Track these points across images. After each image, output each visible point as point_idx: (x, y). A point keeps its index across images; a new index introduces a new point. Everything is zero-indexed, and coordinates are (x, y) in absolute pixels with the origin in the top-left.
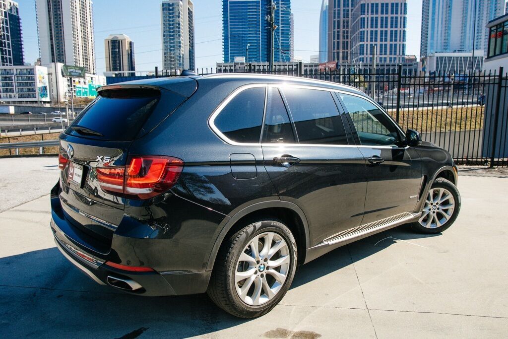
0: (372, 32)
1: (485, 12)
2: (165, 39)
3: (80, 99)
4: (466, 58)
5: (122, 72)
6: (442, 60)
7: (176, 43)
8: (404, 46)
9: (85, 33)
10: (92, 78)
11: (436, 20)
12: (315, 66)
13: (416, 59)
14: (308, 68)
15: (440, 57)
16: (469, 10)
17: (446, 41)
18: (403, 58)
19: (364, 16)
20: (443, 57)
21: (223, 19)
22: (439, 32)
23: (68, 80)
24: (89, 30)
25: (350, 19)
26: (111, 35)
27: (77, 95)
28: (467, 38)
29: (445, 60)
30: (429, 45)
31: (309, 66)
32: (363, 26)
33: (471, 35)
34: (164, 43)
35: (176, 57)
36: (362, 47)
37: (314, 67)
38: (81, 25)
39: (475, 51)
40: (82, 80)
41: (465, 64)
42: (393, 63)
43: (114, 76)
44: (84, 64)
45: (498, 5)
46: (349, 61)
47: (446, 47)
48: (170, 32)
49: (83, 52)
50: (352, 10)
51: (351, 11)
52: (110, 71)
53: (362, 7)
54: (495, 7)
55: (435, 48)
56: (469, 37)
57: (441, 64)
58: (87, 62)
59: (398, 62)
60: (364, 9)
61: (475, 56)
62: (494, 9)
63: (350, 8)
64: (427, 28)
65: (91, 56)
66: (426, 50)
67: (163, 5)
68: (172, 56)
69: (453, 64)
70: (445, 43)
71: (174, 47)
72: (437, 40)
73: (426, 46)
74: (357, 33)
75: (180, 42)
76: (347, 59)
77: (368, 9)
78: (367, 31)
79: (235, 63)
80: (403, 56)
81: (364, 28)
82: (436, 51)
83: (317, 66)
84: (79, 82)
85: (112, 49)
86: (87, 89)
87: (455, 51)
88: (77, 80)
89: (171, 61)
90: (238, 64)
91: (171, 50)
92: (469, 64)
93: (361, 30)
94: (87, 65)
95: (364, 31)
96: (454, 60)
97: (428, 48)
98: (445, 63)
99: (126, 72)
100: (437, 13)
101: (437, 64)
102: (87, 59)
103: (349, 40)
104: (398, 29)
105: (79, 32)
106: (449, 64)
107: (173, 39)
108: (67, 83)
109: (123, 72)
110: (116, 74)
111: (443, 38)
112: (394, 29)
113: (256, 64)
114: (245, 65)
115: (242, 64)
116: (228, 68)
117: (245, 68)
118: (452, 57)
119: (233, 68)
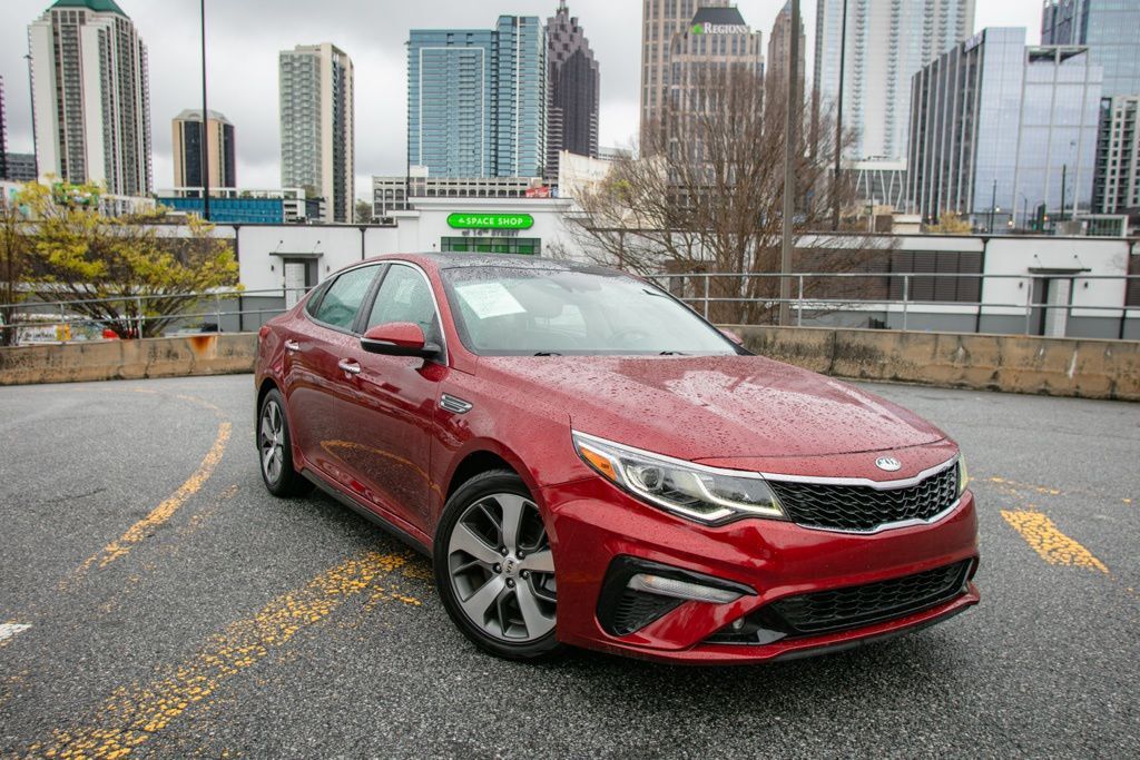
4: (889, 173)
9: (130, 107)
28: (898, 132)
44: (124, 169)
49: (123, 146)
65: (141, 153)
67: (282, 57)
69: (863, 184)
87: (868, 159)
102: (132, 159)
105: (116, 106)
113: (447, 181)
114: (427, 181)
115: (421, 179)
116: (394, 187)
117: (427, 187)
118: (859, 171)
119: (403, 187)
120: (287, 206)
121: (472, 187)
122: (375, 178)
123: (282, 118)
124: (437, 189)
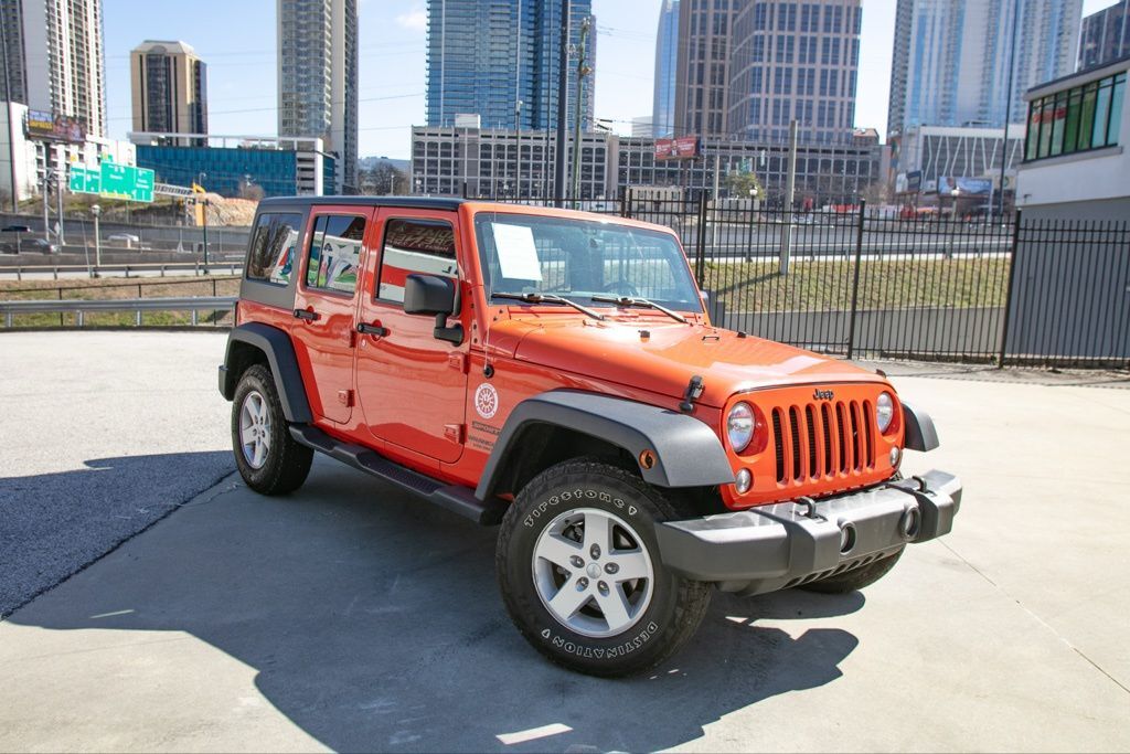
0: (779, 70)
1: (1037, 38)
2: (286, 60)
3: (69, 197)
4: (990, 141)
5: (174, 135)
6: (937, 144)
7: (313, 71)
8: (851, 107)
9: (81, 30)
10: (99, 146)
11: (927, 50)
12: (645, 145)
13: (877, 138)
14: (629, 150)
15: (931, 137)
16: (1001, 30)
17: (947, 100)
18: (848, 135)
19: (761, 32)
20: (938, 138)
21: (429, 21)
22: (933, 78)
23: (39, 148)
24: (90, 26)
25: (729, 36)
26: (147, 42)
27: (75, 188)
28: (995, 95)
29: (944, 144)
30: (908, 106)
31: (633, 144)
32: (758, 55)
33: (1004, 89)
34: (284, 69)
35: (312, 106)
36: (756, 104)
37: (642, 147)
38: (70, 11)
39: (1010, 126)
40: (74, 150)
41: (989, 154)
42: (824, 145)
43: (154, 144)
44: (75, 109)
45: (1067, 23)
46: (723, 135)
47: (945, 114)
48: (299, 44)
49: (73, 79)
50: (735, 16)
51: (733, 19)
52: (144, 130)
53: (758, 11)
54: (1060, 27)
55: (921, 114)
56: (1000, 93)
57: (935, 152)
58: (85, 104)
59: (836, 145)
60: (764, 16)
61: (1009, 137)
62: (1056, 32)
63: (730, 12)
64: (906, 68)
65: (94, 90)
66: (902, 118)
68: (303, 102)
69: (962, 152)
70: (944, 103)
71: (306, 80)
72: (927, 96)
73: (902, 110)
74: (743, 71)
75: (322, 72)
76: (719, 131)
77: (772, 17)
78: (768, 69)
79: (456, 129)
80: (848, 130)
81: (761, 60)
82: (924, 121)
83: (648, 145)
84: (68, 154)
85: (149, 75)
86: (97, 174)
87: (966, 125)
88: (61, 149)
89: (300, 115)
90: (462, 130)
91: (299, 89)
92: (996, 157)
93: (754, 64)
94: (85, 111)
95: (761, 69)
96: (963, 145)
97: (907, 114)
98: (943, 151)
99: (185, 137)
100: (928, 35)
101: (926, 152)
102: (84, 97)
103: (725, 87)
104: (840, 67)
105: (65, 27)
106: (953, 152)
107: (307, 62)
108: (34, 155)
109: (179, 135)
110: (160, 140)
111: (941, 92)
112: (830, 67)
113: (507, 134)
114: (480, 134)
115: (473, 131)
116: (439, 140)
117: (481, 141)
118: (958, 138)
119: (451, 140)
120: (301, 160)
121: (537, 142)
123: (284, 52)
124: (493, 144)
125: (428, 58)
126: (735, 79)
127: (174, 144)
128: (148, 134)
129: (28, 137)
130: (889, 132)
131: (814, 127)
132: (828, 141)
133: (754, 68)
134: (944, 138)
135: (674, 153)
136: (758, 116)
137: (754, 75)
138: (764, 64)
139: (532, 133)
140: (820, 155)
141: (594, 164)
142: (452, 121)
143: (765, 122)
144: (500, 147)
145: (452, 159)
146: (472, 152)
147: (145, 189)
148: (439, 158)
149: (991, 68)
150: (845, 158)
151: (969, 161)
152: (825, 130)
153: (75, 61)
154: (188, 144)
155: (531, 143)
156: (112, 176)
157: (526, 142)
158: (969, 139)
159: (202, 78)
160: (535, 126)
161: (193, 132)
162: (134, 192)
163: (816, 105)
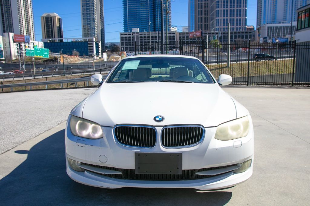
0: (224, 10)
2: (84, 16)
3: (26, 58)
4: (287, 27)
7: (91, 19)
8: (246, 20)
9: (27, 12)
10: (33, 43)
12: (186, 34)
13: (254, 28)
14: (182, 36)
15: (270, 27)
17: (274, 16)
20: (272, 27)
22: (269, 10)
23: (17, 45)
24: (30, 10)
27: (27, 55)
28: (288, 14)
29: (273, 29)
30: (262, 18)
31: (183, 34)
32: (218, 6)
33: (291, 12)
34: (83, 19)
35: (92, 29)
36: (218, 20)
38: (24, 6)
39: (293, 23)
40: (27, 45)
41: (287, 31)
42: (238, 31)
43: (49, 42)
44: (26, 33)
46: (209, 30)
47: (274, 21)
48: (87, 11)
49: (26, 25)
52: (45, 38)
55: (266, 20)
57: (271, 31)
58: (29, 32)
59: (242, 31)
61: (293, 25)
64: (261, 7)
65: (31, 28)
66: (261, 22)
68: (89, 28)
69: (279, 31)
70: (273, 17)
71: (90, 21)
72: (268, 15)
73: (261, 20)
74: (214, 11)
75: (94, 19)
76: (207, 29)
79: (132, 33)
80: (245, 27)
81: (219, 8)
82: (267, 22)
84: (25, 46)
85: (46, 23)
86: (33, 51)
87: (280, 23)
88: (23, 45)
89: (88, 31)
90: (134, 33)
91: (88, 24)
92: (289, 31)
93: (217, 9)
94: (29, 34)
95: (219, 10)
96: (279, 29)
98: (273, 31)
99: (57, 39)
101: (268, 32)
102: (29, 30)
103: (209, 16)
104: (242, 8)
105: (23, 11)
106: (276, 31)
107: (89, 16)
108: (16, 47)
109: (55, 39)
111: (272, 14)
112: (239, 9)
113: (147, 33)
114: (139, 34)
115: (137, 33)
116: (128, 36)
117: (140, 36)
118: (278, 27)
119: (131, 36)
120: (89, 44)
121: (156, 35)
122: (120, 33)
123: (83, 14)
124: (143, 36)
125: (123, 13)
126: (211, 14)
127: (54, 42)
128: (47, 39)
129: (14, 42)
130: (257, 26)
131: (235, 26)
132: (239, 30)
133: (217, 10)
134: (273, 27)
135: (195, 36)
136: (219, 24)
137: (217, 12)
138: (220, 9)
139: (154, 33)
140: (237, 34)
141: (172, 40)
142: (131, 30)
143: (221, 26)
144: (145, 37)
145: (132, 41)
146: (137, 39)
147: (47, 54)
148: (128, 41)
149: (287, 6)
150: (245, 35)
151: (281, 33)
152: (238, 27)
153: (26, 20)
154: (58, 41)
155: (154, 35)
156: (37, 51)
157: (152, 35)
158: (281, 27)
159: (61, 22)
160: (155, 30)
161: (59, 38)
162: (44, 55)
163: (235, 20)
